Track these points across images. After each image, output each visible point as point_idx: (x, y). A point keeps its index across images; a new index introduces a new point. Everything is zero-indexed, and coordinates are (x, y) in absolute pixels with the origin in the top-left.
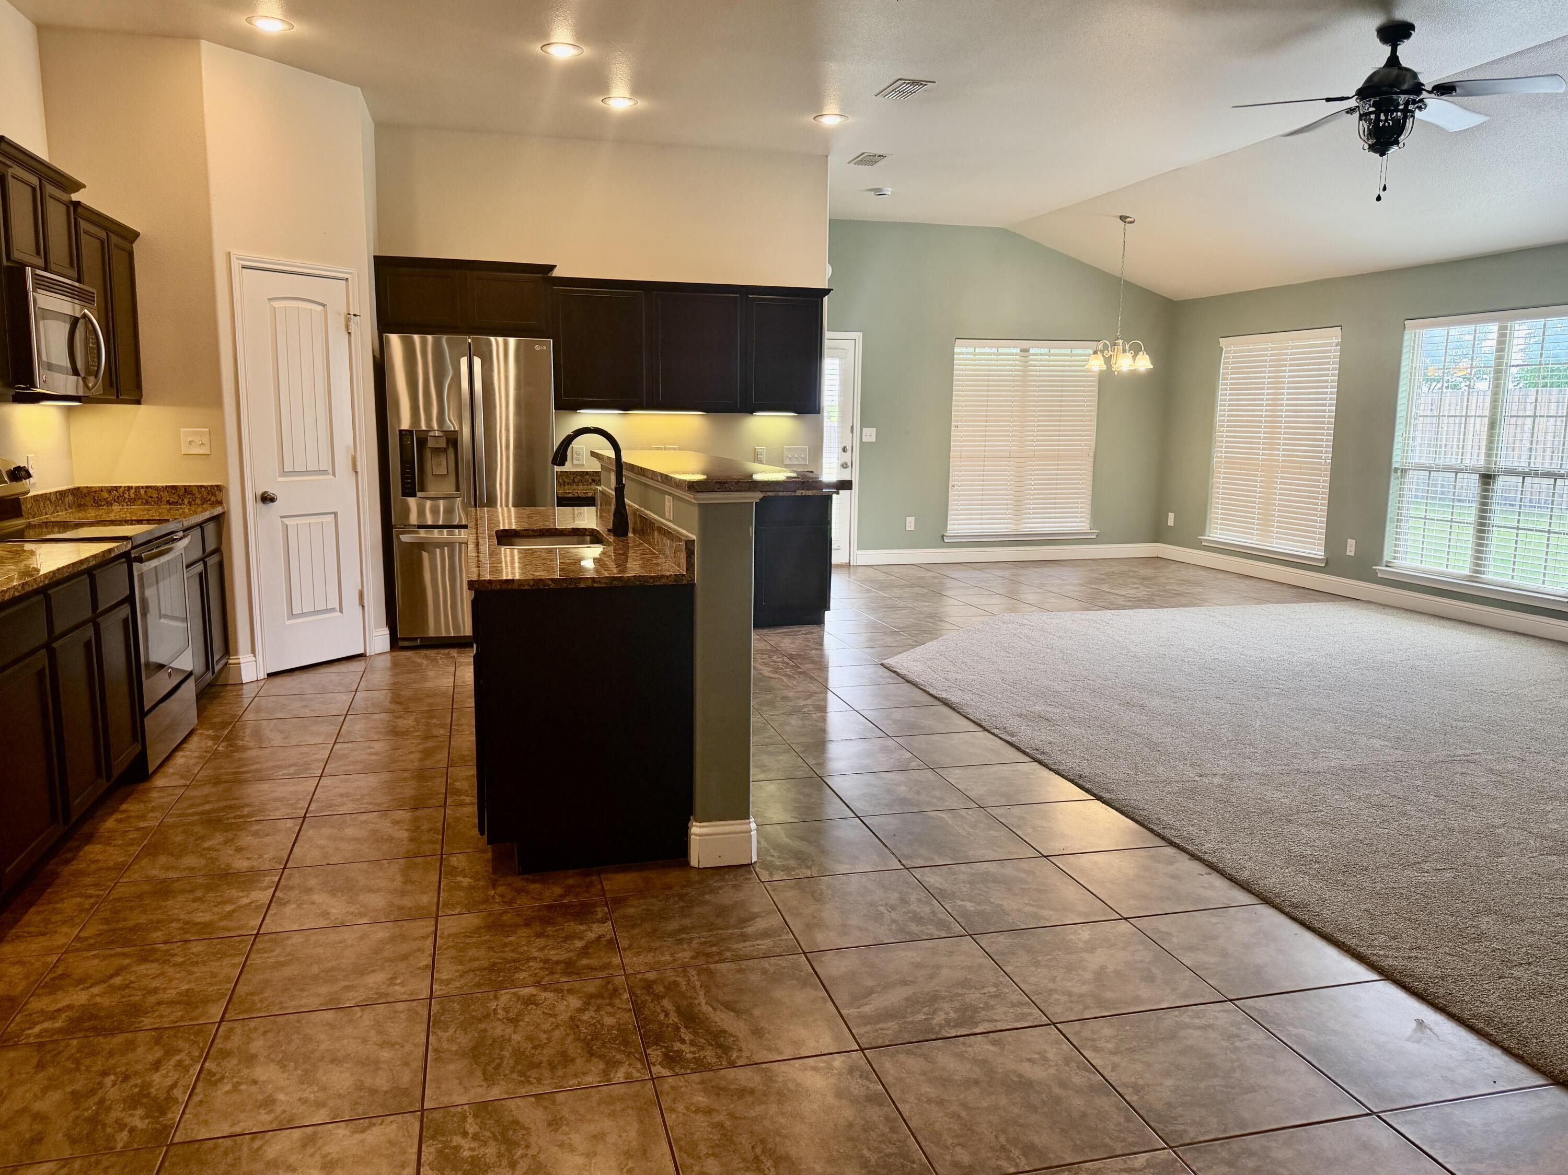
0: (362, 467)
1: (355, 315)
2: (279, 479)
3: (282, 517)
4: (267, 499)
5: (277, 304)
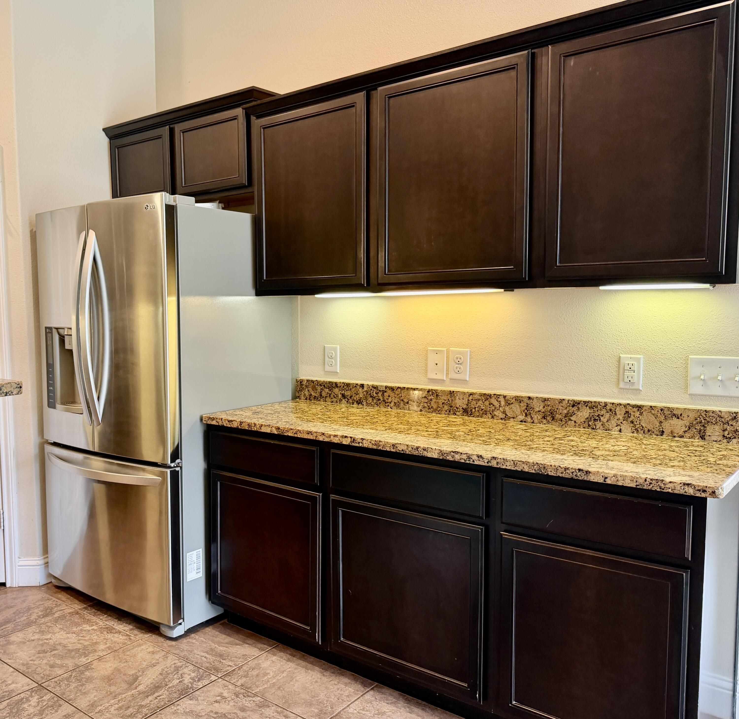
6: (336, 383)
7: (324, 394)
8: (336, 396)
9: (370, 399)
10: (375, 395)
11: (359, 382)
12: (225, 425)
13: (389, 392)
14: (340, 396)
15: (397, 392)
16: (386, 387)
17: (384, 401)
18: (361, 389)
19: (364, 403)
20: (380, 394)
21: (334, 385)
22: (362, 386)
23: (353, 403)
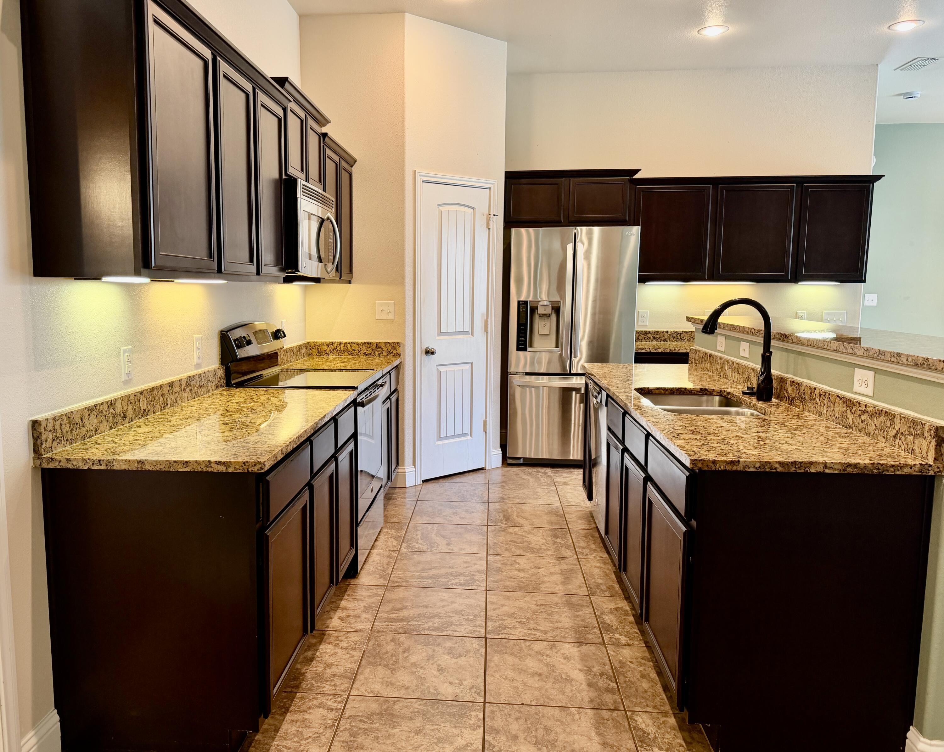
0: (491, 329)
1: (494, 215)
2: (437, 337)
3: (437, 366)
4: (429, 352)
5: (443, 209)
6: (649, 332)
7: (640, 338)
8: (649, 338)
9: (672, 339)
10: (675, 336)
11: (665, 330)
12: (652, 351)
13: (684, 334)
14: (652, 338)
15: (689, 334)
16: (682, 331)
17: (681, 339)
18: (666, 334)
19: (668, 341)
20: (678, 335)
21: (648, 332)
22: (667, 332)
23: (661, 341)
